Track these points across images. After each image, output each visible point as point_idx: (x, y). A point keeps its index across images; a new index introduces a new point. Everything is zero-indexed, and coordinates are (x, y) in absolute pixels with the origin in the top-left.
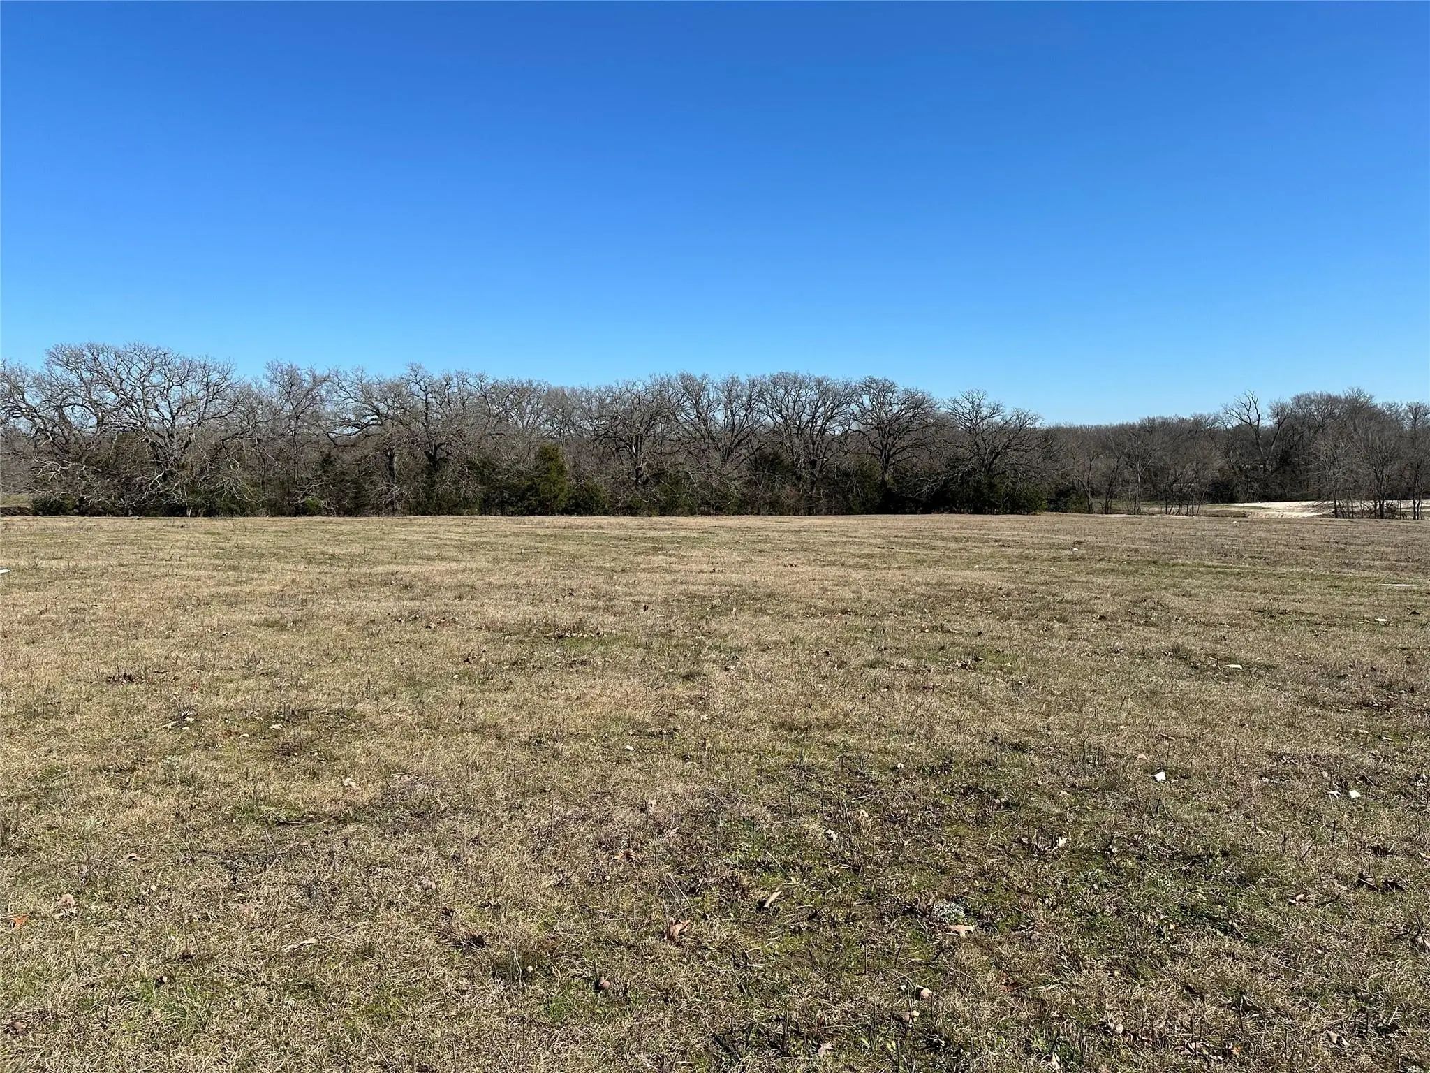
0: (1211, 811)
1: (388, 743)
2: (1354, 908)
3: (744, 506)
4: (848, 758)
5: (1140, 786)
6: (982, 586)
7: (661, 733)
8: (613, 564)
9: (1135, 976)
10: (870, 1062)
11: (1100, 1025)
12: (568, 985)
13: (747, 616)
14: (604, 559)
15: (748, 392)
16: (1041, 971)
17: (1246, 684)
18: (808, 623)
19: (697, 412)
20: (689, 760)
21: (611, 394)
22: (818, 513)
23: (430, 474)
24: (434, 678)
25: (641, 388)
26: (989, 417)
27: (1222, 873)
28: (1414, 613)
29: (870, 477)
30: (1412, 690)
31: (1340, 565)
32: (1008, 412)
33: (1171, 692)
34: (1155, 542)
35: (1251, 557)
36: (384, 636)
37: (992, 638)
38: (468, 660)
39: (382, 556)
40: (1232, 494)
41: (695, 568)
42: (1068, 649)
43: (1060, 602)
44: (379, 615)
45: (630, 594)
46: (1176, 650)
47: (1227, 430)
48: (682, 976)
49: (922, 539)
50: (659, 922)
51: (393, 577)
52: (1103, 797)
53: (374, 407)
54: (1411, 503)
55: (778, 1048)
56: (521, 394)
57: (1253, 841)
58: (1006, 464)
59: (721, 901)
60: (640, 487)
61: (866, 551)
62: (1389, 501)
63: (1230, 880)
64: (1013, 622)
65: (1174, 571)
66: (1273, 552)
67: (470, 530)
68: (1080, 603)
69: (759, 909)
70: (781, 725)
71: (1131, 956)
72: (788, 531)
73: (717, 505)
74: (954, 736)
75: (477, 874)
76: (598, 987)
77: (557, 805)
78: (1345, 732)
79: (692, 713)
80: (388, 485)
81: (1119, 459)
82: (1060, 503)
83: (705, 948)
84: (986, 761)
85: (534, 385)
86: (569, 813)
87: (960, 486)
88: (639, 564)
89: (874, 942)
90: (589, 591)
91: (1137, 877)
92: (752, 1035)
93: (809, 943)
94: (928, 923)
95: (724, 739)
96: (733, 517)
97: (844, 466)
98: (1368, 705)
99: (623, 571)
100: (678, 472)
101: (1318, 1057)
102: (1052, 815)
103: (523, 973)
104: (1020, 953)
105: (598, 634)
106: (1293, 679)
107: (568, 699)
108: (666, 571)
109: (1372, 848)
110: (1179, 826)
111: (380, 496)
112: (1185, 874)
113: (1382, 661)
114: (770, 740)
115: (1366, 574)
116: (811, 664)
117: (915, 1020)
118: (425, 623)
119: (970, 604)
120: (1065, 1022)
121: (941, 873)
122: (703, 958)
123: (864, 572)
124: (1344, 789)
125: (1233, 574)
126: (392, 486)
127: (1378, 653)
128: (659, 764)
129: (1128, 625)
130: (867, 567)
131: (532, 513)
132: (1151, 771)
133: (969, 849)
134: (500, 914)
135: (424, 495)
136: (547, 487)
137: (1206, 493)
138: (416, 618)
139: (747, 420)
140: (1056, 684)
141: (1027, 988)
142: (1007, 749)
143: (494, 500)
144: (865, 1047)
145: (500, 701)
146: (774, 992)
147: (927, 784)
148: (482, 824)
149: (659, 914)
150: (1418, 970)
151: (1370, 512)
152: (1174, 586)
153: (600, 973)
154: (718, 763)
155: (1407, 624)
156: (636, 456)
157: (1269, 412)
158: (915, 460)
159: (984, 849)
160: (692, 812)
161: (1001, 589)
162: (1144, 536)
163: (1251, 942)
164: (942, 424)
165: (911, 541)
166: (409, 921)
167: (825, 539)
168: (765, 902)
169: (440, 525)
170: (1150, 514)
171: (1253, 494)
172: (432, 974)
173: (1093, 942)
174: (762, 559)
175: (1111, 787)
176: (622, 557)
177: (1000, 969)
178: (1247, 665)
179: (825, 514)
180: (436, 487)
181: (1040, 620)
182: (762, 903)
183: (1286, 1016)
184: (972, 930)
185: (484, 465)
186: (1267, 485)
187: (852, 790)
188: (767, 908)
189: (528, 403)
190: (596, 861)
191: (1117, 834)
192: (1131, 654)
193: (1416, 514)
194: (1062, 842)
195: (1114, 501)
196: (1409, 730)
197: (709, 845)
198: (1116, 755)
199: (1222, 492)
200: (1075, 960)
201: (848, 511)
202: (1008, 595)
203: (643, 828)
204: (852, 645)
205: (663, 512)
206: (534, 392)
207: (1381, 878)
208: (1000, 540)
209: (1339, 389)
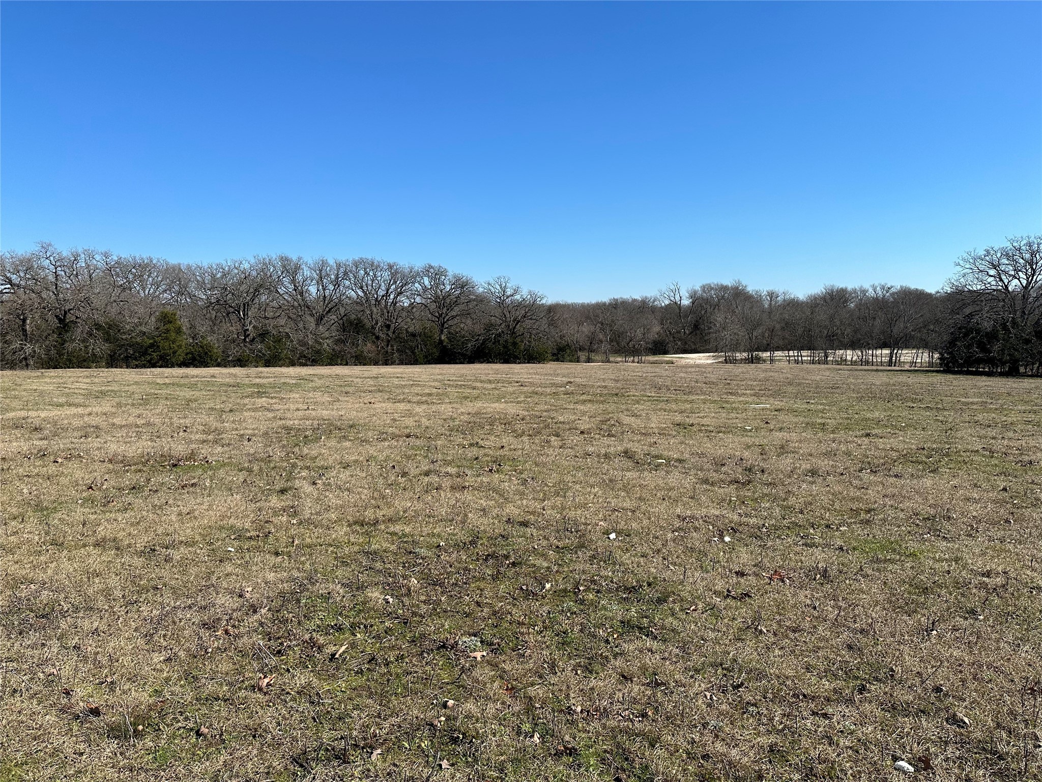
0: (642, 556)
1: (16, 560)
2: (724, 612)
3: (334, 359)
4: (406, 542)
5: (600, 543)
6: (506, 414)
7: (258, 536)
8: (222, 406)
9: (591, 672)
10: (409, 758)
11: (566, 709)
12: (174, 736)
13: (333, 443)
14: (214, 402)
15: (336, 272)
16: (530, 677)
17: (667, 472)
18: (380, 445)
19: (294, 286)
20: (281, 555)
21: (221, 270)
22: (392, 364)
23: (60, 334)
24: (60, 504)
25: (246, 266)
26: (512, 296)
27: (647, 597)
28: (767, 423)
29: (430, 337)
30: (763, 471)
31: (726, 393)
32: (524, 294)
33: (622, 480)
34: (617, 381)
35: (675, 390)
36: (14, 471)
37: (510, 450)
38: (91, 488)
39: (15, 404)
40: (665, 349)
41: (292, 407)
42: (559, 454)
43: (556, 423)
44: (10, 453)
45: (236, 429)
46: (626, 452)
47: (662, 307)
48: (267, 718)
49: (467, 381)
50: (252, 678)
51: (24, 421)
52: (576, 552)
53: (7, 278)
54: (768, 354)
55: (341, 759)
56: (143, 269)
57: (667, 574)
58: (524, 329)
59: (301, 657)
60: (247, 344)
61: (427, 391)
62: (757, 353)
63: (652, 601)
64: (525, 438)
65: (628, 400)
66: (688, 386)
67: (96, 380)
68: (569, 423)
69: (331, 660)
70: (356, 523)
71: (589, 659)
72: (368, 378)
73: (313, 358)
74: (481, 520)
75: (95, 659)
76: (198, 734)
77: (168, 599)
78: (724, 500)
79: (285, 519)
80: (21, 344)
81: (596, 325)
82: (559, 356)
83: (288, 693)
84: (502, 535)
85: (154, 262)
86: (178, 603)
87: (494, 343)
88: (245, 405)
89: (416, 672)
90: (202, 428)
91: (594, 605)
92: (321, 752)
93: (368, 680)
94: (454, 654)
95: (310, 537)
96: (326, 367)
97: (411, 330)
98: (737, 482)
99: (231, 411)
100: (280, 332)
101: (698, 710)
102: (543, 568)
103: (134, 732)
104: (517, 666)
105: (207, 461)
106: (695, 467)
107: (180, 514)
108: (268, 410)
109: (736, 572)
110: (622, 569)
111: (14, 353)
112: (625, 600)
113: (746, 454)
114: (346, 534)
115: (741, 399)
116: (381, 475)
117: (442, 723)
118: (52, 458)
119: (497, 426)
120: (544, 710)
121: (466, 617)
122: (286, 701)
123: (425, 407)
124: (721, 537)
125: (663, 401)
126: (26, 345)
127: (744, 449)
128: (256, 559)
129: (597, 436)
130: (426, 402)
131: (154, 366)
132: (607, 533)
133: (486, 598)
134: (115, 688)
135: (56, 351)
136: (167, 344)
137: (650, 348)
138: (44, 455)
139: (335, 293)
140: (550, 479)
141: (520, 690)
142: (515, 526)
143: (120, 355)
144: (407, 748)
145: (120, 519)
146: (340, 719)
147: (460, 556)
148: (101, 619)
149: (251, 673)
150: (758, 646)
151: (746, 359)
152: (627, 410)
153: (201, 723)
154: (304, 555)
155: (762, 430)
156: (244, 319)
157: (687, 295)
158: (462, 326)
159: (497, 596)
160: (282, 594)
161: (518, 415)
162: (611, 377)
163: (663, 641)
164: (481, 300)
165: (459, 383)
166: (32, 703)
167: (397, 383)
168: (335, 654)
169: (70, 377)
170: (615, 363)
171: (678, 348)
172: (53, 743)
173: (565, 652)
174: (347, 399)
175: (582, 546)
176: (231, 400)
177: (503, 679)
178: (668, 460)
179: (398, 365)
180: (66, 345)
181: (542, 436)
182: (333, 655)
183: (681, 686)
184: (485, 654)
185: (110, 327)
186: (686, 343)
187: (407, 565)
188: (337, 658)
189: (149, 276)
190: (200, 638)
191: (584, 577)
192: (598, 456)
193: (772, 361)
194: (548, 586)
195: (593, 354)
196: (760, 497)
197: (294, 617)
198: (586, 524)
199: (659, 348)
200: (553, 666)
201: (415, 362)
202: (523, 419)
203: (240, 610)
204: (413, 460)
205: (268, 364)
206: (154, 267)
207: (739, 591)
208: (520, 382)
209: (728, 281)
